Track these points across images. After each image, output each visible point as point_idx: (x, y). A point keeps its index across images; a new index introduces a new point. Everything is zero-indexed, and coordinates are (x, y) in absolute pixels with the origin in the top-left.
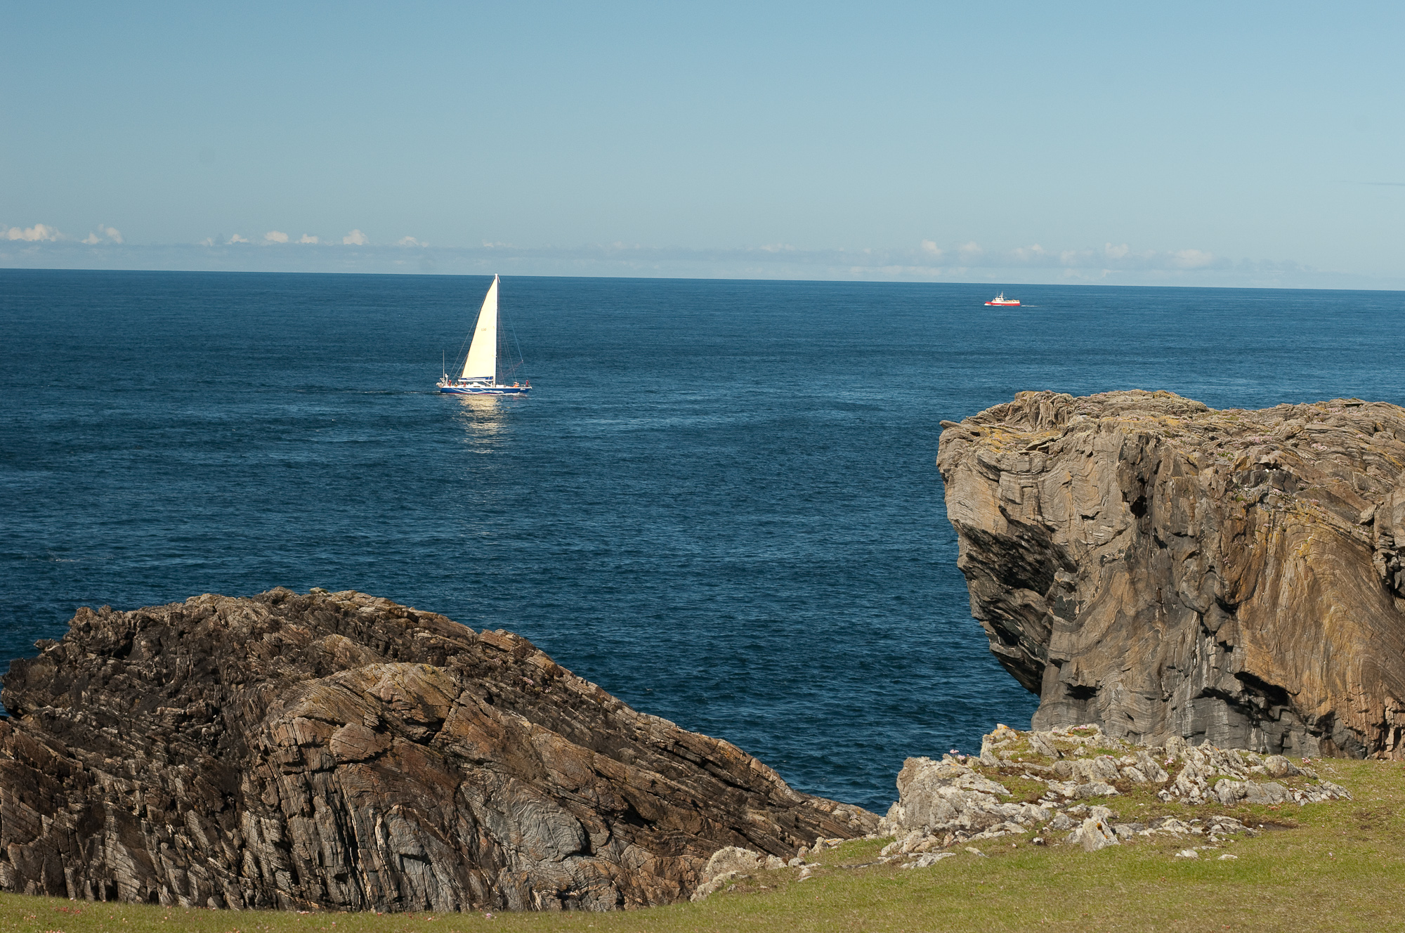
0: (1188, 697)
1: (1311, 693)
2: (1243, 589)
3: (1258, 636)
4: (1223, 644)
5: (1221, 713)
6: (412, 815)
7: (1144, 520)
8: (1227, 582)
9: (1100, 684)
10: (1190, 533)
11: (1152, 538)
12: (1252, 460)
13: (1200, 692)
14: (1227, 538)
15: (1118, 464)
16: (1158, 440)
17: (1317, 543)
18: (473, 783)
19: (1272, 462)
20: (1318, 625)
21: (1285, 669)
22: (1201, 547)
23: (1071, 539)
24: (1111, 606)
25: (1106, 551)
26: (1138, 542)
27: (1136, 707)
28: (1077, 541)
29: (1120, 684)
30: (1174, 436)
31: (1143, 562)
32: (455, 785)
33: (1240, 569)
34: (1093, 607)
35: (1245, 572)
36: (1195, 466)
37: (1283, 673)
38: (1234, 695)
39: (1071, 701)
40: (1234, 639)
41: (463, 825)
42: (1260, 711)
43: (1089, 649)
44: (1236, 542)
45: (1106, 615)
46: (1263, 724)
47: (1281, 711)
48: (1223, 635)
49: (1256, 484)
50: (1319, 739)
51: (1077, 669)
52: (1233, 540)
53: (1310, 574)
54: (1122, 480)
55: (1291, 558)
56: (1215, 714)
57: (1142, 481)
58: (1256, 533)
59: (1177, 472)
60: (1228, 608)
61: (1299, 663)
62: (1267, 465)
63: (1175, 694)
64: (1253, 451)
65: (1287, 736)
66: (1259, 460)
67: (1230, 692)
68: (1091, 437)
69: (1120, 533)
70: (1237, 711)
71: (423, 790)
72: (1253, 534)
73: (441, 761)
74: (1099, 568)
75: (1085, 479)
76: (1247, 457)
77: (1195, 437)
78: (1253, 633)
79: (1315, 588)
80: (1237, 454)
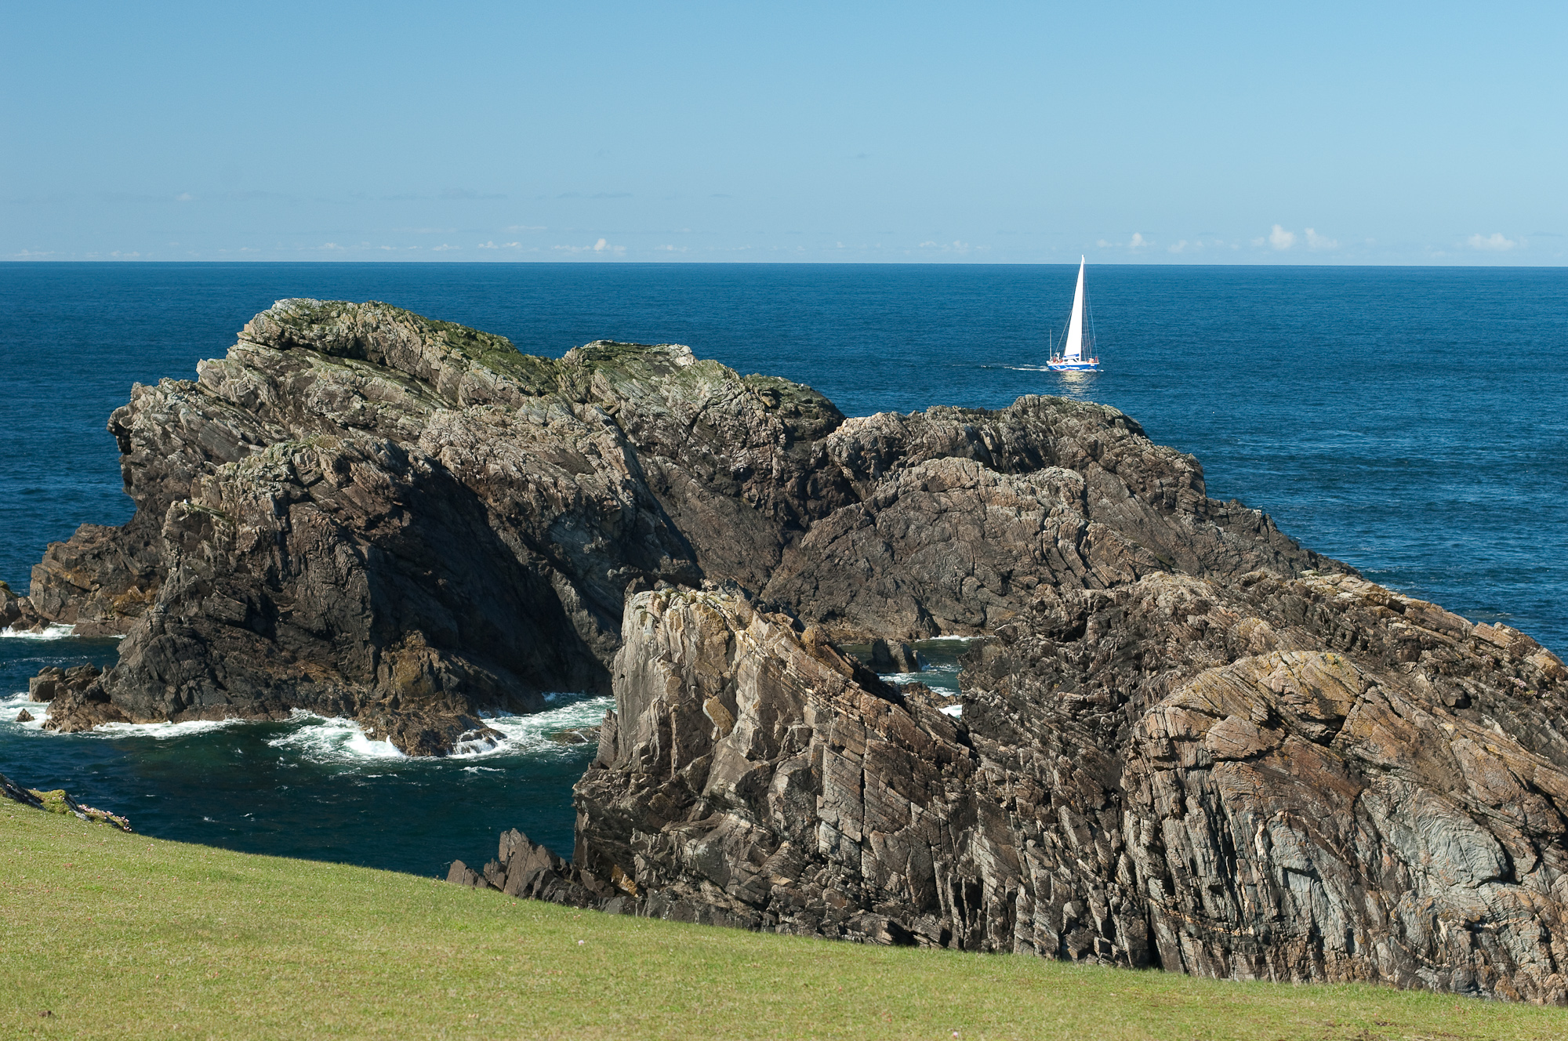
6: (1300, 824)
18: (1376, 792)
32: (1356, 793)
41: (1362, 840)
71: (1314, 796)
73: (1340, 766)
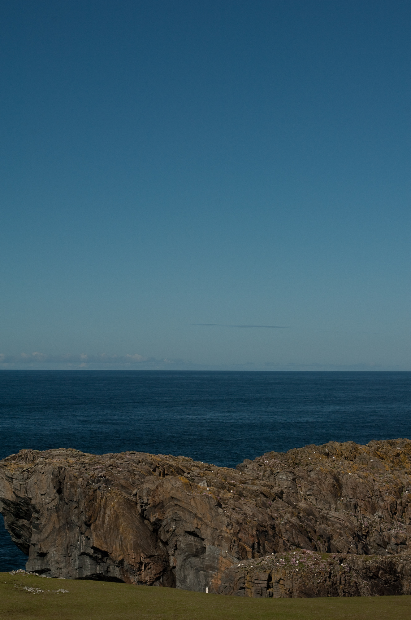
0: (77, 555)
1: (116, 553)
2: (93, 519)
3: (98, 534)
4: (87, 537)
5: (88, 560)
7: (61, 495)
8: (87, 517)
9: (48, 552)
10: (75, 500)
11: (64, 502)
12: (96, 475)
13: (80, 553)
14: (87, 502)
15: (52, 477)
16: (65, 468)
17: (117, 502)
19: (103, 475)
20: (118, 530)
21: (107, 545)
22: (79, 505)
23: (37, 502)
24: (51, 525)
25: (49, 506)
26: (59, 503)
27: (60, 559)
28: (39, 503)
29: (55, 552)
30: (71, 467)
31: (61, 510)
33: (92, 512)
34: (45, 525)
35: (93, 513)
36: (77, 477)
37: (106, 546)
38: (91, 554)
39: (39, 558)
40: (90, 535)
42: (100, 559)
43: (44, 540)
44: (90, 503)
45: (49, 528)
46: (101, 564)
47: (107, 559)
48: (87, 534)
49: (97, 483)
50: (119, 568)
51: (40, 547)
52: (89, 502)
53: (115, 513)
54: (53, 482)
55: (109, 508)
56: (86, 561)
57: (60, 482)
58: (97, 499)
59: (71, 480)
60: (88, 525)
61: (112, 543)
62: (101, 476)
63: (73, 554)
64: (97, 471)
65: (109, 568)
66: (98, 475)
67: (90, 553)
68: (43, 467)
69: (53, 500)
70: (93, 560)
72: (96, 500)
74: (47, 512)
75: (42, 482)
76: (94, 474)
77: (78, 467)
78: (96, 533)
79: (117, 517)
80: (91, 472)
